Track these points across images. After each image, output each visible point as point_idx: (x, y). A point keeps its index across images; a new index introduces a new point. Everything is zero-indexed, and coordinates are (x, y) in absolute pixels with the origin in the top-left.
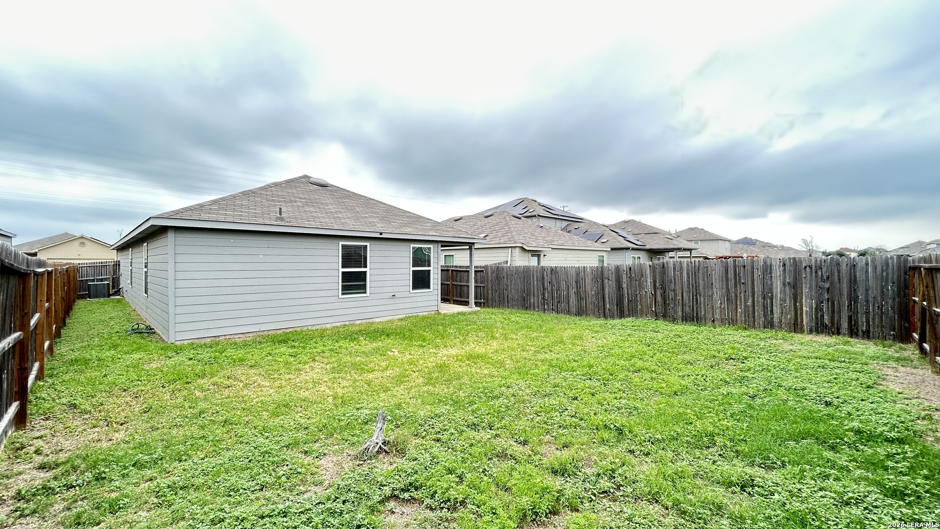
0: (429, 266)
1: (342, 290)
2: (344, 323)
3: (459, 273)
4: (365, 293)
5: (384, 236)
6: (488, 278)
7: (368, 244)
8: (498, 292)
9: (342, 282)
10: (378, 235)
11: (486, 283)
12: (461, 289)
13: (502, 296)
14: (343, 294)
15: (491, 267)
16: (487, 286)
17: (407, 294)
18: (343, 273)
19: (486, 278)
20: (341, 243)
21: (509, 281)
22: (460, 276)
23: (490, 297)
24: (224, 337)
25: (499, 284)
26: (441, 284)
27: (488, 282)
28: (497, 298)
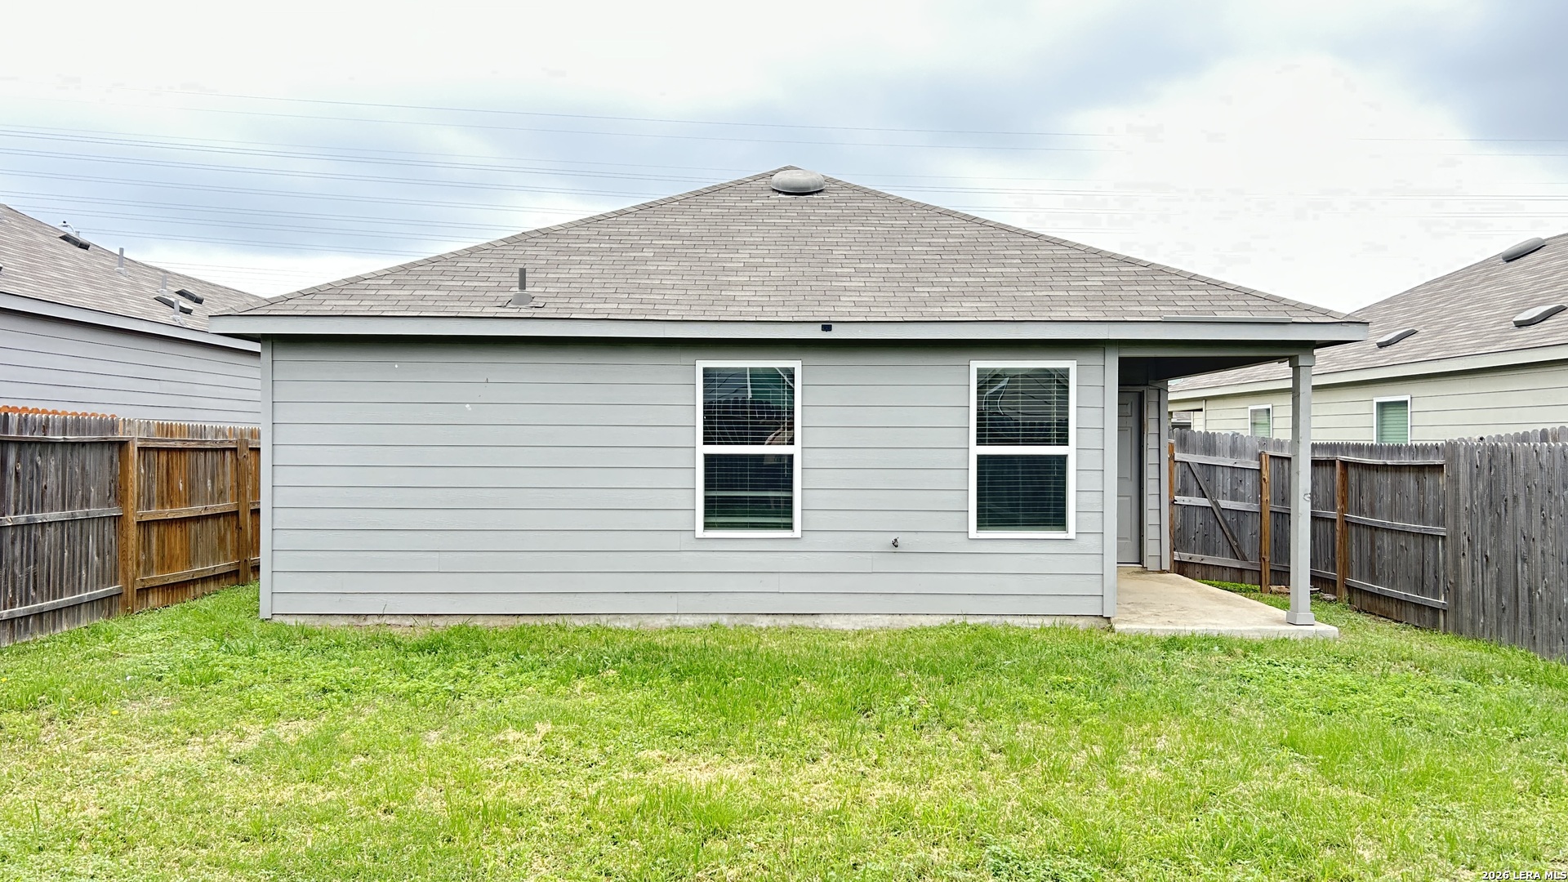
0: (1063, 440)
1: (707, 514)
2: (712, 620)
3: (1366, 474)
4: (790, 526)
5: (837, 333)
6: (1457, 501)
7: (796, 365)
8: (1494, 569)
9: (708, 485)
10: (816, 333)
11: (1449, 520)
12: (1373, 543)
13: (1508, 588)
14: (708, 526)
15: (1470, 449)
16: (1456, 537)
17: (957, 543)
18: (708, 458)
19: (1450, 501)
20: (702, 364)
21: (1537, 518)
22: (1372, 489)
23: (1466, 588)
24: (377, 620)
25: (1497, 529)
26: (1315, 518)
27: (1456, 518)
28: (1491, 597)
